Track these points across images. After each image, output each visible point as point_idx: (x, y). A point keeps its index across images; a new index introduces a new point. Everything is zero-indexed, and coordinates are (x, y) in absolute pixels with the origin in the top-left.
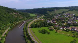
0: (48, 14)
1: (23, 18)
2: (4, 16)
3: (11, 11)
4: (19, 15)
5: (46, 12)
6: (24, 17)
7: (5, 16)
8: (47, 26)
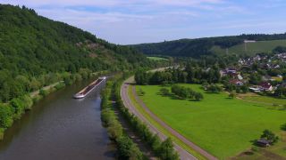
0: (215, 56)
1: (117, 61)
2: (49, 48)
3: (76, 36)
4: (106, 51)
5: (209, 50)
6: (120, 60)
7: (55, 47)
8: (197, 83)
